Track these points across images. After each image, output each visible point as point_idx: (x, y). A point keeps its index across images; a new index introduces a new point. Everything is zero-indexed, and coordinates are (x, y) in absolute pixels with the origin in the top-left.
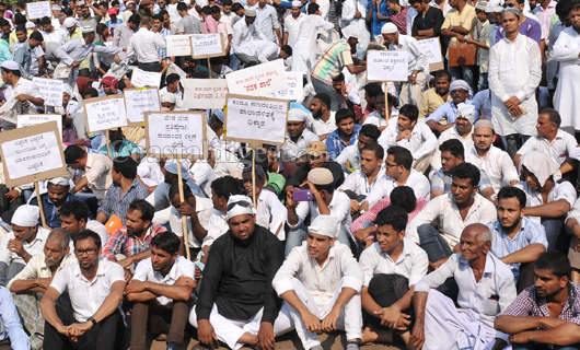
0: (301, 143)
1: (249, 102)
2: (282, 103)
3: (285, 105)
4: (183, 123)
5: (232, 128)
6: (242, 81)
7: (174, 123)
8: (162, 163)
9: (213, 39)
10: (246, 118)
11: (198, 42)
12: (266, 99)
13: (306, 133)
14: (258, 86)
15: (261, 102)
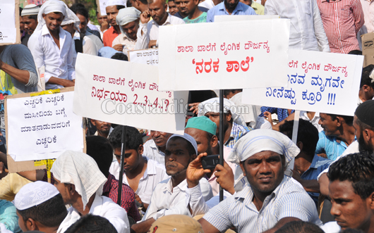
6: (190, 48)
14: (223, 66)
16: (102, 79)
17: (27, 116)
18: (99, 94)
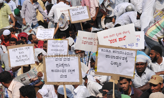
0: (144, 76)
1: (112, 50)
2: (132, 52)
3: (134, 53)
4: (67, 62)
5: (101, 67)
6: (107, 37)
7: (61, 62)
8: (56, 87)
9: (82, 10)
10: (110, 60)
11: (74, 12)
12: (122, 48)
13: (147, 71)
14: (118, 40)
15: (119, 51)
16: (86, 38)
17: (53, 46)
18: (85, 43)
